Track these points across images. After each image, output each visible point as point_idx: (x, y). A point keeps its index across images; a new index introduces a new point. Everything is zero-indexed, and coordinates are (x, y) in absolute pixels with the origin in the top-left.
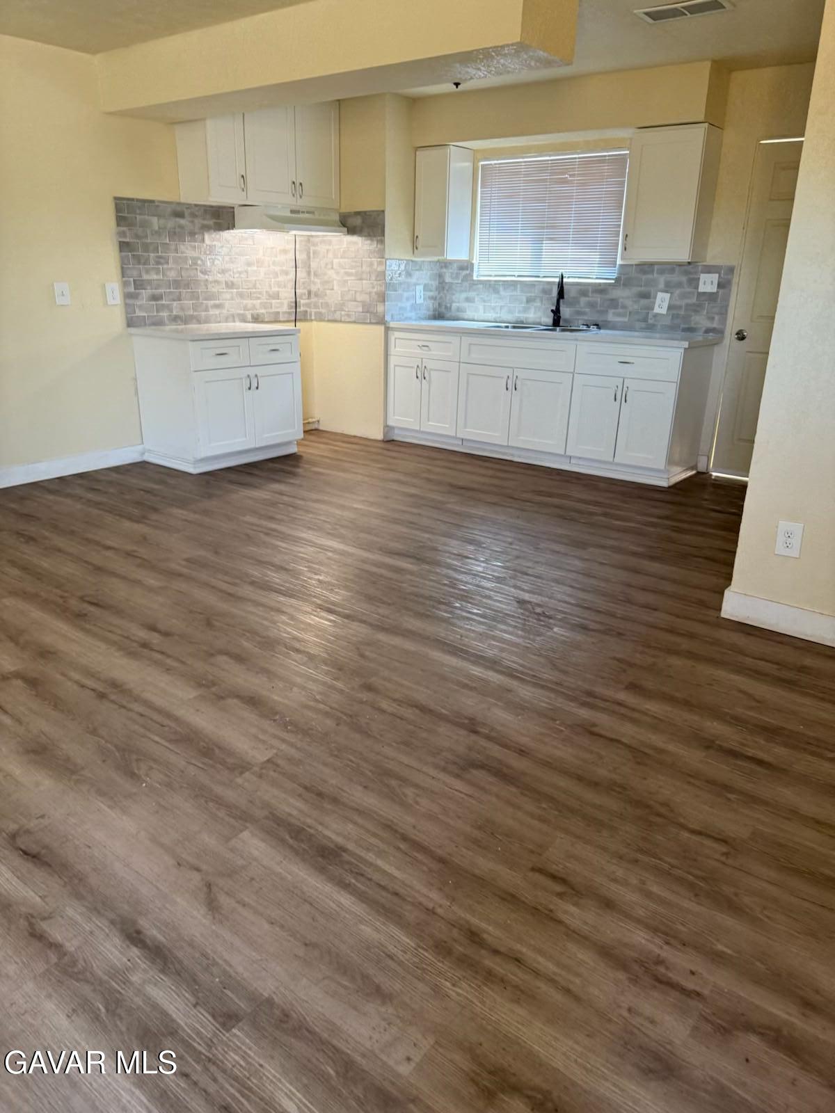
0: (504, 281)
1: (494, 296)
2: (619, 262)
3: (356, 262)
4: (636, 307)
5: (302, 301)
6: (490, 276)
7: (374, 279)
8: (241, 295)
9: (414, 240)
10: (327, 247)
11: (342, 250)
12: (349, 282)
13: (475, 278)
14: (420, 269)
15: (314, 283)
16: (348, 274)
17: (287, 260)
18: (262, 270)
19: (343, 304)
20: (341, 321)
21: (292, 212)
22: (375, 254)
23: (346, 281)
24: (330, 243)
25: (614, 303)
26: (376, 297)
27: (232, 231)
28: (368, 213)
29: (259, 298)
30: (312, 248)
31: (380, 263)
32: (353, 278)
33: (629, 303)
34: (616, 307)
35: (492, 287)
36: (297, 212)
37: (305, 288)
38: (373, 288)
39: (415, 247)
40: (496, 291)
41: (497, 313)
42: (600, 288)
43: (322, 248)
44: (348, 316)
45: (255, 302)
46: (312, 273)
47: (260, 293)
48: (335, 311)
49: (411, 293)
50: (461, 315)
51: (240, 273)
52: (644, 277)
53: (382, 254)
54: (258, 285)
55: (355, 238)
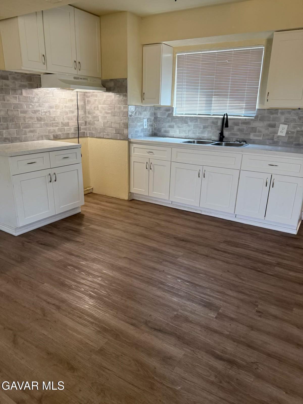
0: (190, 117)
1: (185, 125)
2: (257, 107)
3: (111, 106)
4: (267, 132)
5: (82, 127)
6: (183, 114)
7: (121, 116)
8: (47, 125)
9: (142, 95)
10: (96, 98)
11: (103, 100)
12: (107, 117)
13: (174, 115)
14: (145, 110)
15: (88, 117)
16: (107, 113)
17: (73, 105)
18: (59, 111)
19: (104, 129)
20: (103, 138)
21: (75, 78)
22: (122, 103)
23: (106, 117)
24: (96, 96)
25: (254, 130)
26: (123, 125)
27: (39, 89)
28: (117, 80)
29: (57, 126)
30: (87, 99)
31: (124, 108)
32: (110, 115)
33: (263, 130)
34: (255, 132)
35: (184, 120)
36: (78, 78)
37: (83, 120)
38: (121, 120)
39: (143, 99)
40: (186, 123)
41: (186, 134)
42: (245, 121)
43: (92, 99)
44: (108, 135)
45: (54, 128)
46: (87, 113)
47: (58, 123)
48: (100, 132)
49: (141, 123)
50: (167, 134)
51: (46, 112)
52: (272, 116)
53: (126, 102)
54: (56, 119)
55: (111, 94)
